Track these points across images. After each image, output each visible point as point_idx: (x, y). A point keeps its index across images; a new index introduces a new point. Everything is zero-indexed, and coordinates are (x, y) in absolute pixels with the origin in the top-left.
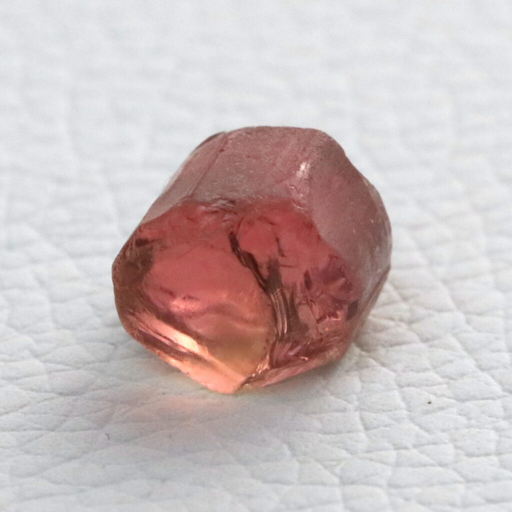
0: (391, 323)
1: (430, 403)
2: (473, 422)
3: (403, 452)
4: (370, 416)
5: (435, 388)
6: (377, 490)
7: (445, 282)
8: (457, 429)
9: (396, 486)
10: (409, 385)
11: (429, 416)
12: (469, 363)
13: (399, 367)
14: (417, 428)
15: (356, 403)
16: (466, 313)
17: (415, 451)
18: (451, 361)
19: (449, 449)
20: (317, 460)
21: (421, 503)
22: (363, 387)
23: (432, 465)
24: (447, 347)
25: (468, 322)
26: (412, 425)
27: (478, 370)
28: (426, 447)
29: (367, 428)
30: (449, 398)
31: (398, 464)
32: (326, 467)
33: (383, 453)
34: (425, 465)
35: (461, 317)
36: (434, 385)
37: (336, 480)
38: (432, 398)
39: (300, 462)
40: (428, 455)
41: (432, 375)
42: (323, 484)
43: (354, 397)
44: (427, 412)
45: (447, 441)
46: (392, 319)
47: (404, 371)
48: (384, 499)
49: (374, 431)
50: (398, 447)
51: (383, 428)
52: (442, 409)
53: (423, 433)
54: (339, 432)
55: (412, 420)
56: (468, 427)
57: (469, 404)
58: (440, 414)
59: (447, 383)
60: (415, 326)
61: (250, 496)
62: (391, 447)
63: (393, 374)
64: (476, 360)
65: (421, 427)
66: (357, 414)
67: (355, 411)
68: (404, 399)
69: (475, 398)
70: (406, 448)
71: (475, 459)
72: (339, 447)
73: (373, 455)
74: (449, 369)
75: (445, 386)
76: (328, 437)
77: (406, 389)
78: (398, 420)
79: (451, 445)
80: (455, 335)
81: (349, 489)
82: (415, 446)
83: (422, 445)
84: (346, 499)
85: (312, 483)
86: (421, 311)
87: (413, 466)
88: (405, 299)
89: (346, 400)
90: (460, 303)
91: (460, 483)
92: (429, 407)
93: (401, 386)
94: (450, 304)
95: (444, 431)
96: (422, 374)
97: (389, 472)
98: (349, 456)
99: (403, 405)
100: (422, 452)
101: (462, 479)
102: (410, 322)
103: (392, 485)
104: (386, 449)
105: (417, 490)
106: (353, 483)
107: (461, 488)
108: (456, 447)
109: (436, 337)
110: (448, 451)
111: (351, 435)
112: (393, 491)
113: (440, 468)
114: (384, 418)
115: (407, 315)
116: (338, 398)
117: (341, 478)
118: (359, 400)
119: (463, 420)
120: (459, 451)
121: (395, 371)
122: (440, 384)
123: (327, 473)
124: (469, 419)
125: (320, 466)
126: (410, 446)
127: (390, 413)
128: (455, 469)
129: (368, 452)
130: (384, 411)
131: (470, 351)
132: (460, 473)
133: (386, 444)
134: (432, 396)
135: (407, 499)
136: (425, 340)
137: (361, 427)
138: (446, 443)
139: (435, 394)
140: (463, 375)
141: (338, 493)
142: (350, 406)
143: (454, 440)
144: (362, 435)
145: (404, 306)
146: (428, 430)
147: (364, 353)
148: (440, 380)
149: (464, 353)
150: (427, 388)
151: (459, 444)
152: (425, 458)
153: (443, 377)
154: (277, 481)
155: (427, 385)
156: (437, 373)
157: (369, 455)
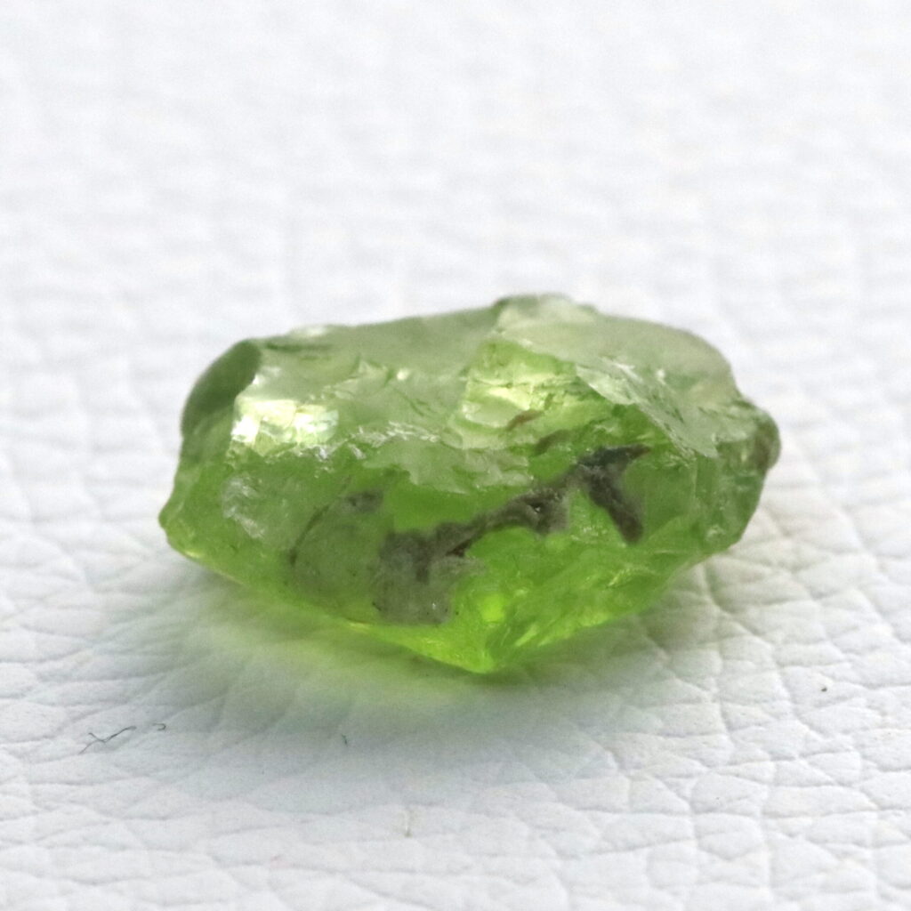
0: (767, 570)
1: (824, 690)
2: (889, 719)
3: (785, 763)
4: (736, 709)
5: (832, 668)
6: (747, 821)
7: (848, 509)
8: (865, 729)
9: (775, 815)
10: (793, 663)
11: (823, 710)
12: (883, 631)
13: (779, 636)
14: (806, 729)
15: (715, 690)
16: (879, 555)
17: (804, 762)
18: (855, 628)
19: (855, 759)
20: (657, 777)
21: (813, 840)
22: (725, 667)
23: (828, 783)
24: (851, 606)
25: (882, 568)
26: (798, 723)
27: (896, 641)
28: (818, 756)
29: (731, 727)
30: (854, 683)
31: (777, 782)
32: (670, 786)
33: (755, 765)
34: (818, 784)
35: (870, 561)
36: (829, 663)
37: (685, 806)
38: (829, 683)
39: (633, 779)
40: (822, 768)
41: (828, 648)
42: (664, 811)
43: (712, 680)
44: (820, 705)
45: (851, 748)
46: (767, 563)
47: (786, 642)
48: (758, 835)
49: (741, 732)
50: (777, 757)
51: (754, 728)
52: (841, 699)
53: (814, 734)
54: (690, 734)
55: (798, 714)
56: (882, 726)
57: (882, 692)
58: (841, 706)
59: (850, 661)
60: (803, 574)
61: (556, 830)
62: (768, 756)
63: (769, 647)
64: (895, 625)
65: (812, 726)
66: (717, 706)
67: (714, 701)
68: (787, 685)
69: (892, 683)
70: (790, 758)
71: (893, 775)
72: (689, 757)
73: (740, 769)
74: (853, 639)
75: (848, 665)
76: (673, 742)
77: (790, 670)
78: (778, 716)
79: (857, 754)
80: (861, 588)
81: (704, 819)
82: (803, 755)
83: (814, 753)
84: (699, 835)
85: (650, 810)
86: (809, 552)
87: (801, 785)
88: (787, 534)
89: (699, 686)
90: (869, 542)
91: (870, 809)
92: (824, 696)
93: (781, 665)
94: (854, 540)
95: (846, 732)
96: (811, 647)
97: (763, 793)
98: (704, 769)
99: (784, 692)
100: (812, 764)
101: (873, 805)
102: (795, 569)
103: (769, 813)
104: (761, 760)
105: (807, 821)
106: (711, 810)
107: (872, 818)
108: (865, 757)
109: (834, 592)
110: (852, 762)
111: (706, 738)
112: (772, 822)
113: (841, 789)
114: (756, 712)
115: (791, 559)
116: (687, 681)
117: (692, 803)
118: (719, 684)
119: (874, 716)
120: (869, 763)
121: (773, 642)
122: (839, 661)
123: (671, 795)
124: (884, 714)
125: (660, 784)
126: (795, 754)
127: (765, 705)
128: (863, 790)
129: (733, 763)
130: (756, 702)
131: (884, 612)
132: (869, 795)
133: (760, 753)
134: (827, 679)
135: (791, 835)
136: (818, 595)
137: (721, 726)
138: (848, 750)
139: (833, 677)
140: (873, 648)
141: (688, 824)
142: (705, 694)
143: (860, 746)
144: (724, 738)
145: (787, 544)
146: (821, 731)
147: (726, 615)
148: (839, 655)
149: (876, 616)
150: (821, 668)
151: (868, 751)
152: (819, 774)
153: (844, 651)
154: (598, 808)
155: (820, 663)
156: (835, 644)
157: (732, 769)
